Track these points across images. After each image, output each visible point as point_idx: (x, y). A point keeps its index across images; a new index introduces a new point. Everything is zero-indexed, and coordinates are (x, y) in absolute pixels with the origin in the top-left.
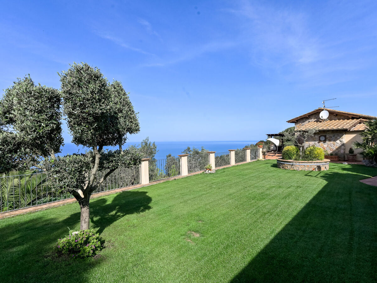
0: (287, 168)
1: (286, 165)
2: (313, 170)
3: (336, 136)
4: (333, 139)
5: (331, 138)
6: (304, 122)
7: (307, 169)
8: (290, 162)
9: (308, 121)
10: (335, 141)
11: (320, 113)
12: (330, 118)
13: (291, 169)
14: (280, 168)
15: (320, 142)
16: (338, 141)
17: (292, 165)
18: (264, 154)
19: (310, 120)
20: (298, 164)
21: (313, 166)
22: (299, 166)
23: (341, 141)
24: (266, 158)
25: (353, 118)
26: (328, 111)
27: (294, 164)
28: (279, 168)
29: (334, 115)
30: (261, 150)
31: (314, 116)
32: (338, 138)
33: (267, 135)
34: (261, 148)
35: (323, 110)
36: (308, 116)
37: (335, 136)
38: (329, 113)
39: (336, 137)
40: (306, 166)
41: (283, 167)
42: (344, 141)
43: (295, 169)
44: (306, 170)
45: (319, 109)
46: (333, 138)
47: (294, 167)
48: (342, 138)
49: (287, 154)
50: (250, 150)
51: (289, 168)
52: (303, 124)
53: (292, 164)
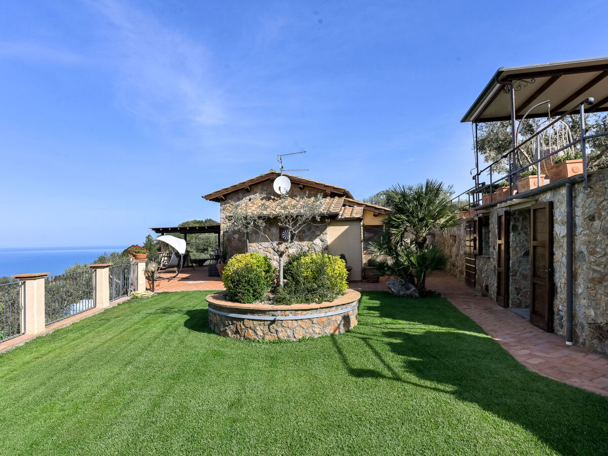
0: (253, 336)
1: (250, 324)
2: (335, 331)
3: (313, 229)
4: (307, 236)
5: (304, 235)
6: (239, 200)
7: (317, 331)
8: (263, 312)
9: (248, 198)
10: (311, 239)
11: (273, 181)
12: (291, 194)
13: (267, 338)
14: (225, 334)
15: (281, 244)
16: (317, 241)
17: (273, 322)
18: (151, 278)
19: (252, 196)
20: (291, 317)
21: (334, 318)
22: (295, 323)
23: (322, 241)
24: (158, 290)
25: (333, 195)
26: (289, 177)
27: (278, 318)
28: (219, 334)
29: (300, 187)
30: (142, 266)
31: (260, 187)
32: (318, 233)
33: (154, 229)
34: (141, 260)
35: (279, 175)
36: (250, 186)
37: (311, 229)
38: (291, 183)
39: (314, 232)
40: (315, 321)
41: (237, 332)
42: (328, 240)
43: (280, 335)
44: (316, 337)
45: (272, 173)
46: (307, 233)
47: (280, 329)
48: (324, 233)
49: (248, 282)
50: (108, 269)
51: (260, 333)
52: (237, 203)
53: (272, 318)
